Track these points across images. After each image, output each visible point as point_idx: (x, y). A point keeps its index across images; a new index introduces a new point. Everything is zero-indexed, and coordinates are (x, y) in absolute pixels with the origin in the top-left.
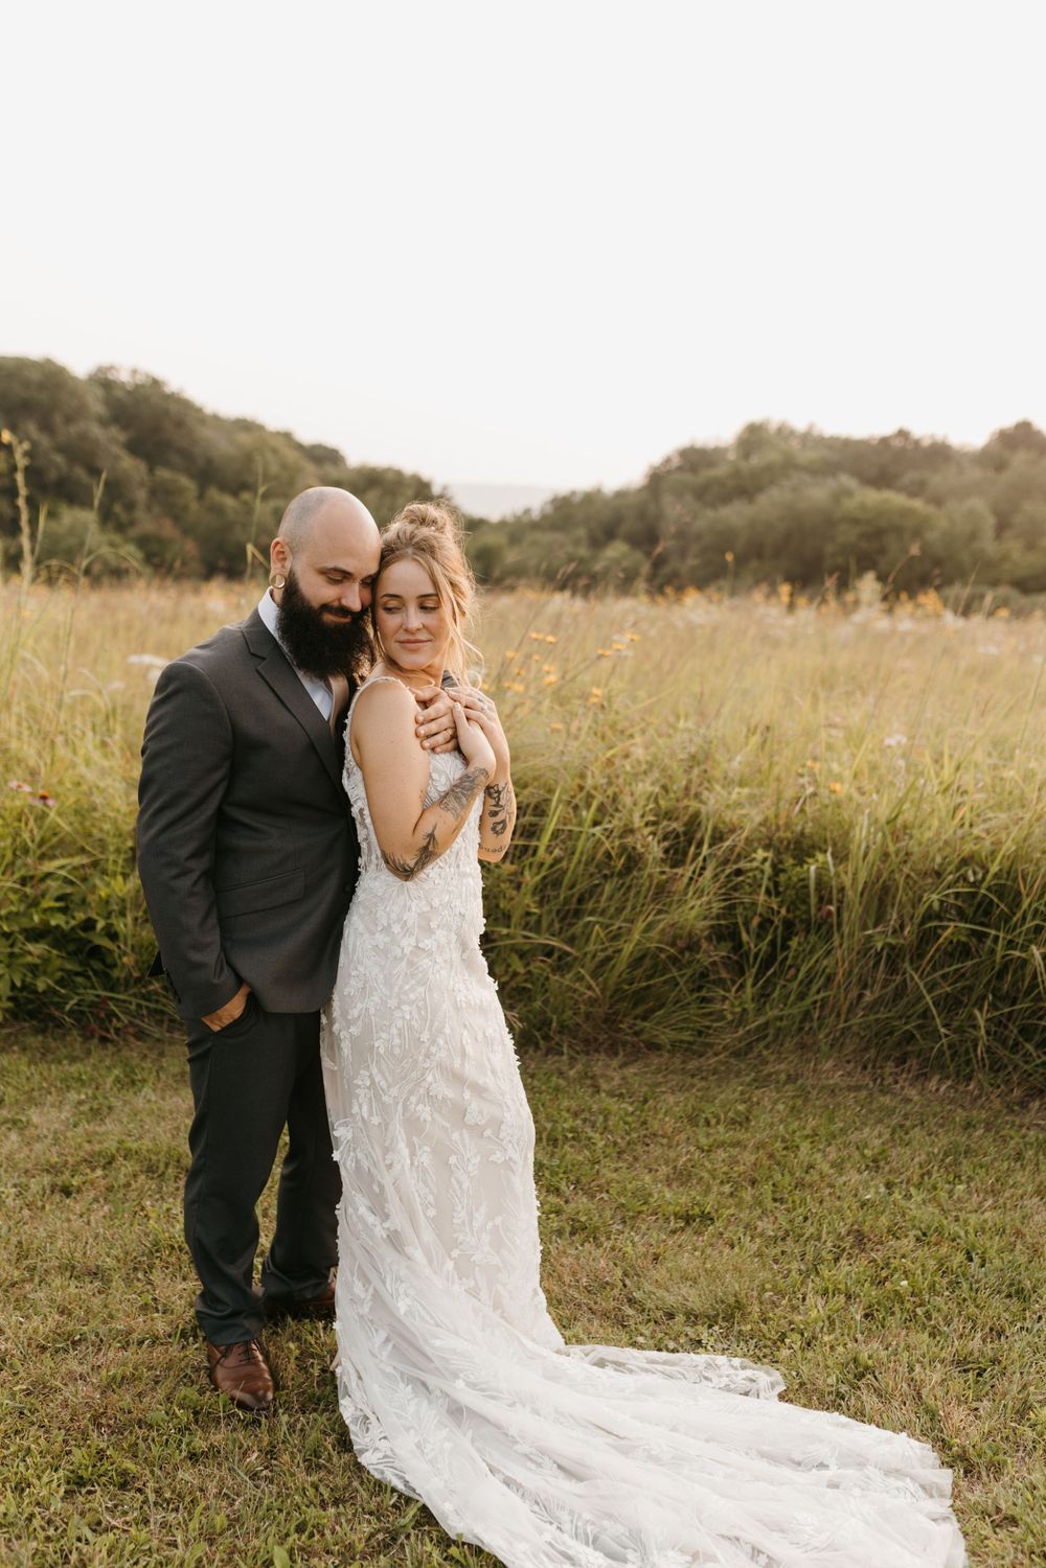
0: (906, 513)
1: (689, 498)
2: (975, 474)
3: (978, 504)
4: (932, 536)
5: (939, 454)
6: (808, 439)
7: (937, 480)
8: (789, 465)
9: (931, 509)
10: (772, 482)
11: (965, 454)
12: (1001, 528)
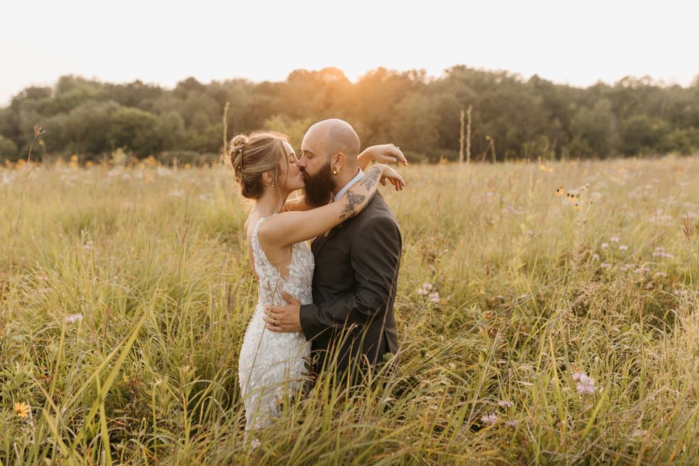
0: (143, 118)
1: (34, 112)
2: (174, 101)
3: (175, 114)
4: (156, 129)
5: (156, 92)
6: (94, 84)
7: (156, 103)
8: (85, 97)
9: (154, 117)
10: (77, 104)
11: (168, 92)
12: (188, 124)
